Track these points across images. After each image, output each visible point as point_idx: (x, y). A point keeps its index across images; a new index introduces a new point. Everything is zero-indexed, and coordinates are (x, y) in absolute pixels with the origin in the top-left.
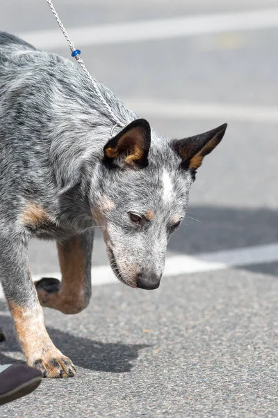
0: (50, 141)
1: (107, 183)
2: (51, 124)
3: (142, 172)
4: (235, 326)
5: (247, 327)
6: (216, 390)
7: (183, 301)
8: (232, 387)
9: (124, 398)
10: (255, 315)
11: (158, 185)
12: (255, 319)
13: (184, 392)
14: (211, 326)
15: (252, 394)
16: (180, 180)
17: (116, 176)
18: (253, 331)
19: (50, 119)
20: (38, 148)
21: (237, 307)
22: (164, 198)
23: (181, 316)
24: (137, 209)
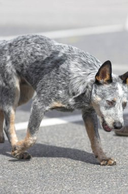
0: (69, 81)
1: (98, 91)
2: (70, 75)
3: (110, 85)
4: (76, 143)
5: (80, 144)
6: (69, 167)
7: (57, 134)
8: (75, 165)
9: (36, 170)
10: (83, 139)
11: (117, 89)
12: (83, 140)
13: (58, 167)
14: (67, 143)
15: (82, 168)
16: (124, 87)
17: (101, 87)
18: (82, 145)
19: (69, 74)
20: (64, 83)
21: (77, 136)
22: (119, 93)
23: (56, 140)
24: (110, 99)
